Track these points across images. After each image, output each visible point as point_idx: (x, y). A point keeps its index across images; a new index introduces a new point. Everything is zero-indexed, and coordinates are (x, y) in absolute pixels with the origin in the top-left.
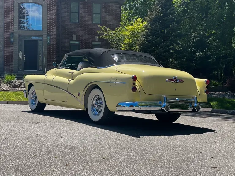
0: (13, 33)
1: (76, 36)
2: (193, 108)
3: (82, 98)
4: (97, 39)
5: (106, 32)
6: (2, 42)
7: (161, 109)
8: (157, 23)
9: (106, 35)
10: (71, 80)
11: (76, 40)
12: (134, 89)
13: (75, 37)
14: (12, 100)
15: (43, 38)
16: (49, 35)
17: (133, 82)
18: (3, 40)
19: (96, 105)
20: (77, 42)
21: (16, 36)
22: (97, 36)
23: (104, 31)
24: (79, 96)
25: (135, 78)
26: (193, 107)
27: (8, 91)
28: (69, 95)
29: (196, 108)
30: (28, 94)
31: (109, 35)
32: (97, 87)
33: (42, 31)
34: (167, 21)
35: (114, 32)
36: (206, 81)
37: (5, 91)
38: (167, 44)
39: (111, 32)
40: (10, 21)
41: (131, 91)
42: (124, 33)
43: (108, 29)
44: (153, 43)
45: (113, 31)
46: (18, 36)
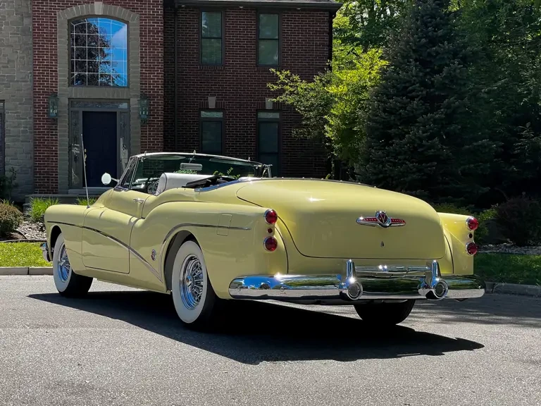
0: (55, 94)
1: (214, 98)
2: (428, 290)
3: (159, 264)
4: (269, 106)
5: (291, 86)
6: (30, 118)
7: (341, 293)
8: (411, 62)
9: (291, 93)
10: (137, 220)
11: (216, 110)
12: (271, 244)
13: (212, 101)
14: (42, 265)
15: (129, 106)
16: (144, 96)
17: (268, 226)
18: (32, 112)
19: (190, 282)
20: (219, 115)
21: (64, 101)
22: (270, 96)
23: (287, 84)
24: (153, 259)
25: (271, 217)
26: (430, 288)
27: (36, 241)
28: (133, 256)
29: (433, 291)
30: (52, 253)
31: (298, 94)
32: (191, 237)
33: (128, 87)
34: (438, 57)
35: (312, 85)
36: (470, 221)
37: (27, 241)
38: (437, 116)
39: (304, 85)
40: (48, 65)
41: (263, 248)
42: (332, 89)
43: (296, 77)
44: (400, 114)
45: (309, 84)
46: (67, 102)
